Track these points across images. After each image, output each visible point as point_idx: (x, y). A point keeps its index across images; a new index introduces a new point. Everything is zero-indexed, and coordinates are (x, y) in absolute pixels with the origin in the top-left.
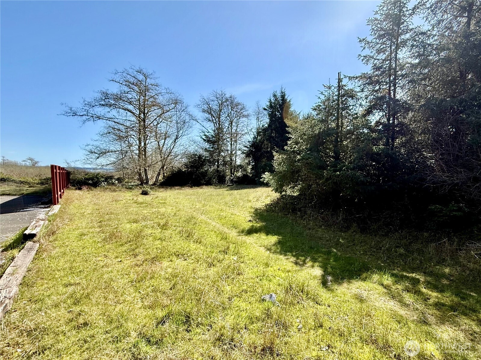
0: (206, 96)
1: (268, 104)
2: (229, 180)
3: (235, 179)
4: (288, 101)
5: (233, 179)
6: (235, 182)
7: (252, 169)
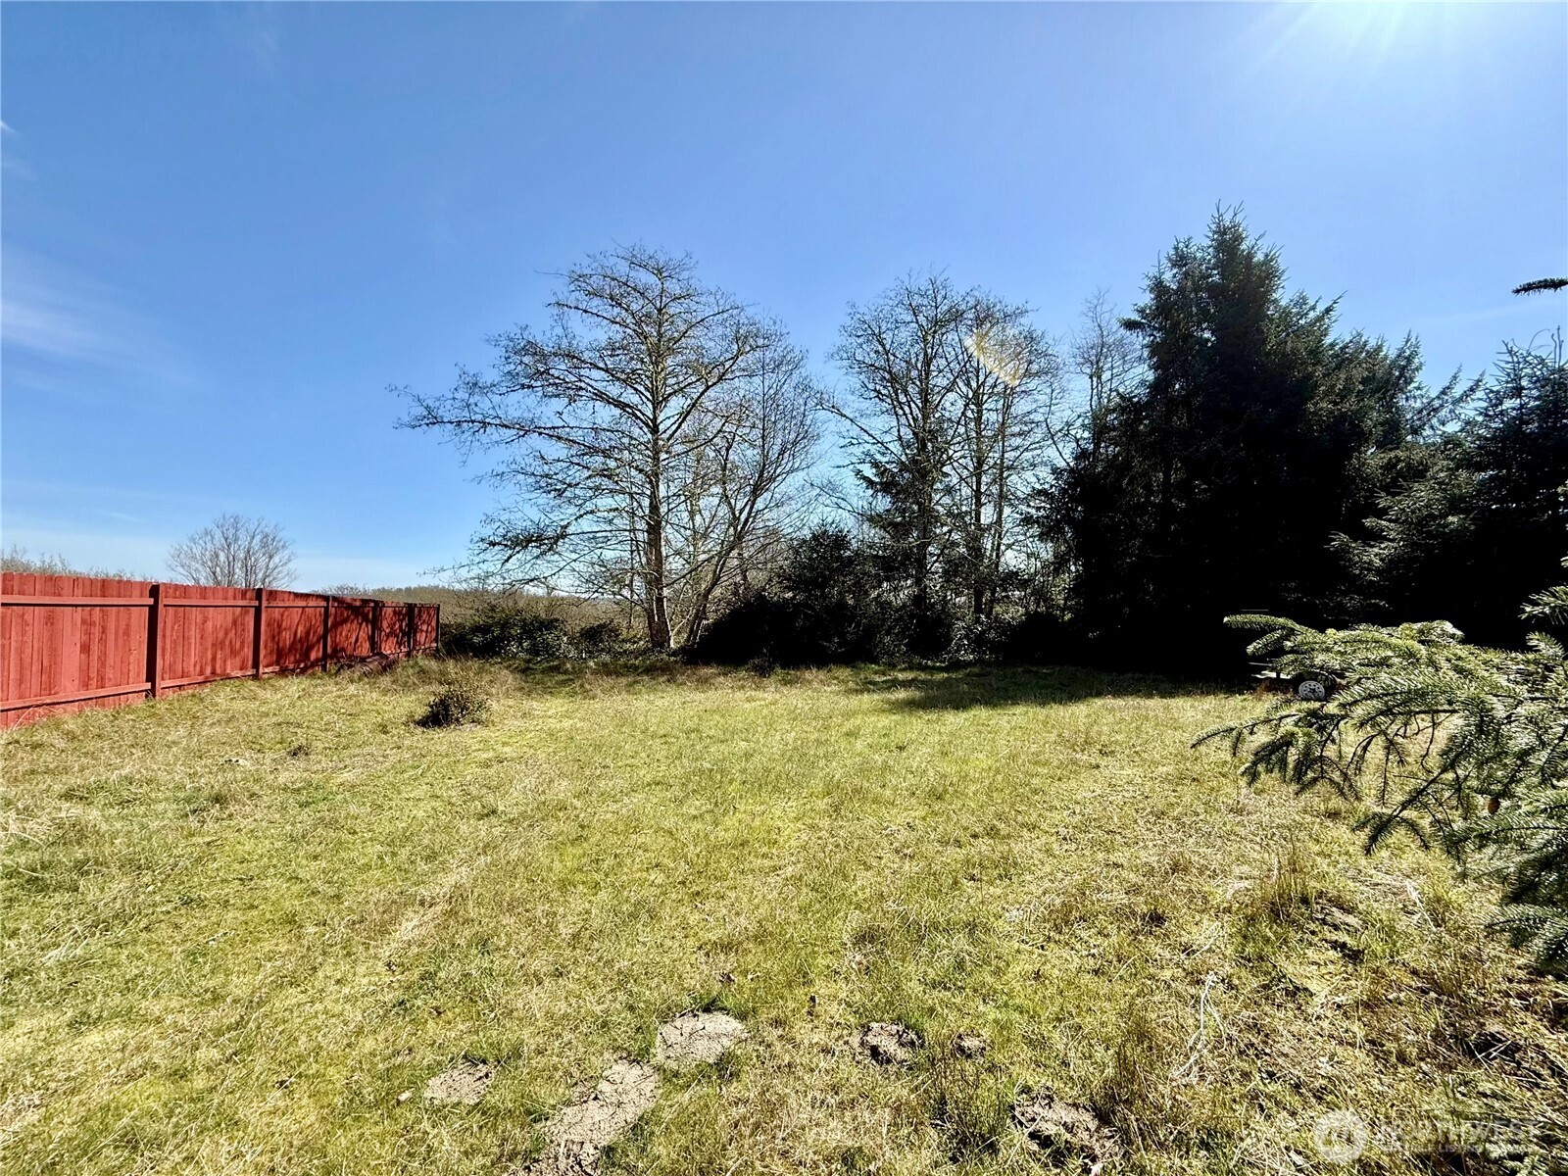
0: (866, 308)
1: (1147, 299)
2: (967, 636)
3: (992, 635)
4: (1259, 257)
5: (983, 632)
6: (995, 647)
7: (1074, 592)
